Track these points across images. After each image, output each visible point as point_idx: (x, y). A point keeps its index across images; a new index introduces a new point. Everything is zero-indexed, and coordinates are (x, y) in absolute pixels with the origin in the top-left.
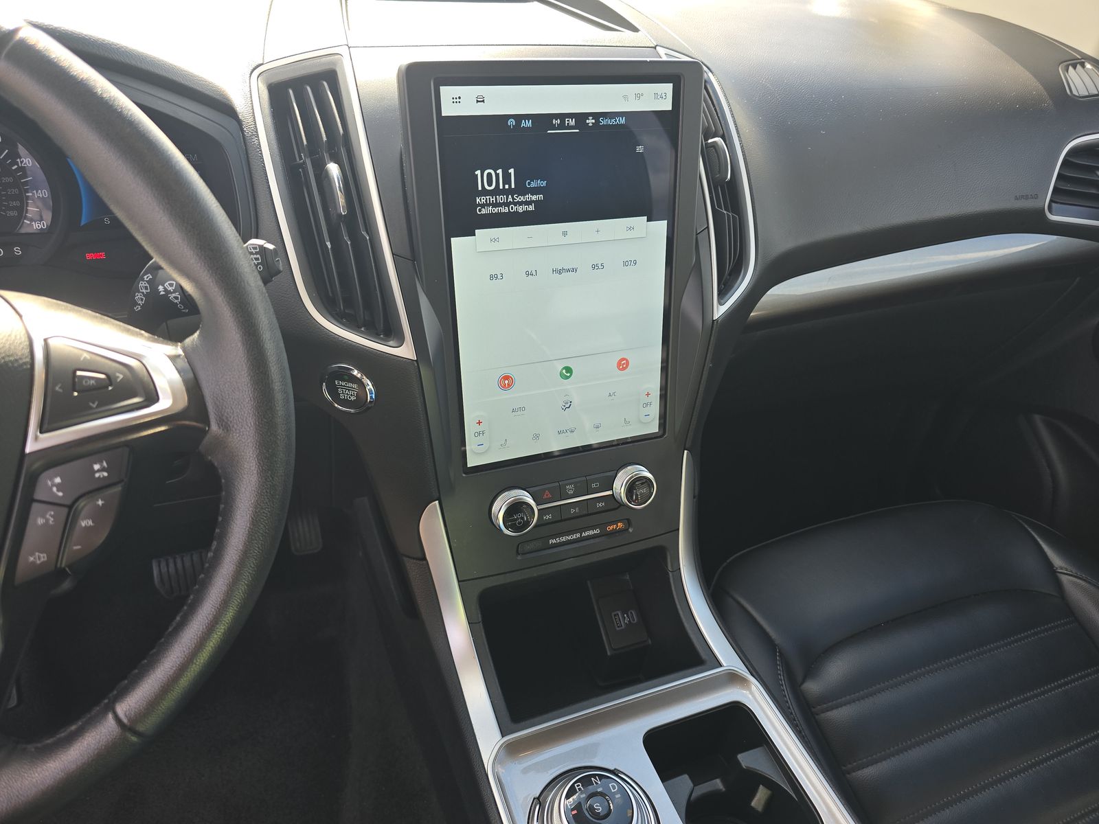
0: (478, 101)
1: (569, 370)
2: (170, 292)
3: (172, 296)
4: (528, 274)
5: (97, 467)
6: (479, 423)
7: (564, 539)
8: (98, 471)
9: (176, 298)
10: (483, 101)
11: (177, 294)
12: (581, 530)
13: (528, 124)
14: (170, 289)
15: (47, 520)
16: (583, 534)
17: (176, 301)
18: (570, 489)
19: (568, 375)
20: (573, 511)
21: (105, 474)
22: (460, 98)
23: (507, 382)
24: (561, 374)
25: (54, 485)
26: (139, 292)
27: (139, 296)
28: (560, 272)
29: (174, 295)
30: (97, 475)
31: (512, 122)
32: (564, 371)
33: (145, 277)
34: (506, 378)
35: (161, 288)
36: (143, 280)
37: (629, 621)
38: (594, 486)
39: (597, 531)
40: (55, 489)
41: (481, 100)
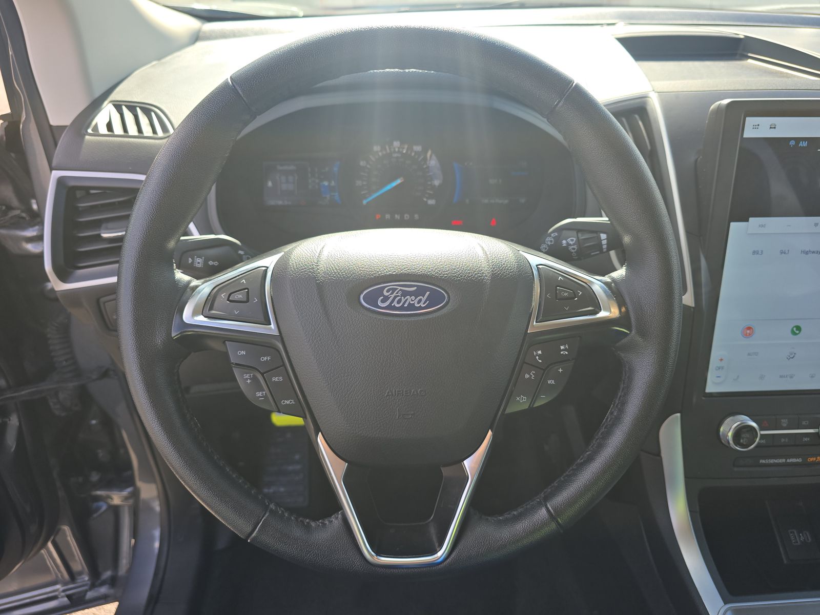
0: (771, 128)
1: (799, 328)
2: (571, 245)
3: (571, 248)
4: (782, 252)
5: (562, 347)
6: (721, 360)
7: (772, 461)
8: (563, 350)
9: (574, 249)
10: (775, 128)
11: (575, 247)
12: (787, 457)
13: (805, 144)
14: (571, 243)
15: (531, 376)
16: (788, 461)
17: (573, 251)
18: (784, 422)
19: (797, 332)
20: (783, 440)
21: (567, 353)
22: (758, 125)
23: (748, 331)
24: (792, 330)
25: (537, 355)
26: (545, 244)
27: (544, 247)
28: (807, 253)
29: (573, 247)
30: (562, 353)
31: (792, 143)
32: (795, 329)
33: (552, 235)
34: (749, 328)
35: (564, 242)
36: (550, 236)
37: (804, 540)
38: (804, 423)
39: (799, 460)
40: (537, 357)
41: (773, 127)
